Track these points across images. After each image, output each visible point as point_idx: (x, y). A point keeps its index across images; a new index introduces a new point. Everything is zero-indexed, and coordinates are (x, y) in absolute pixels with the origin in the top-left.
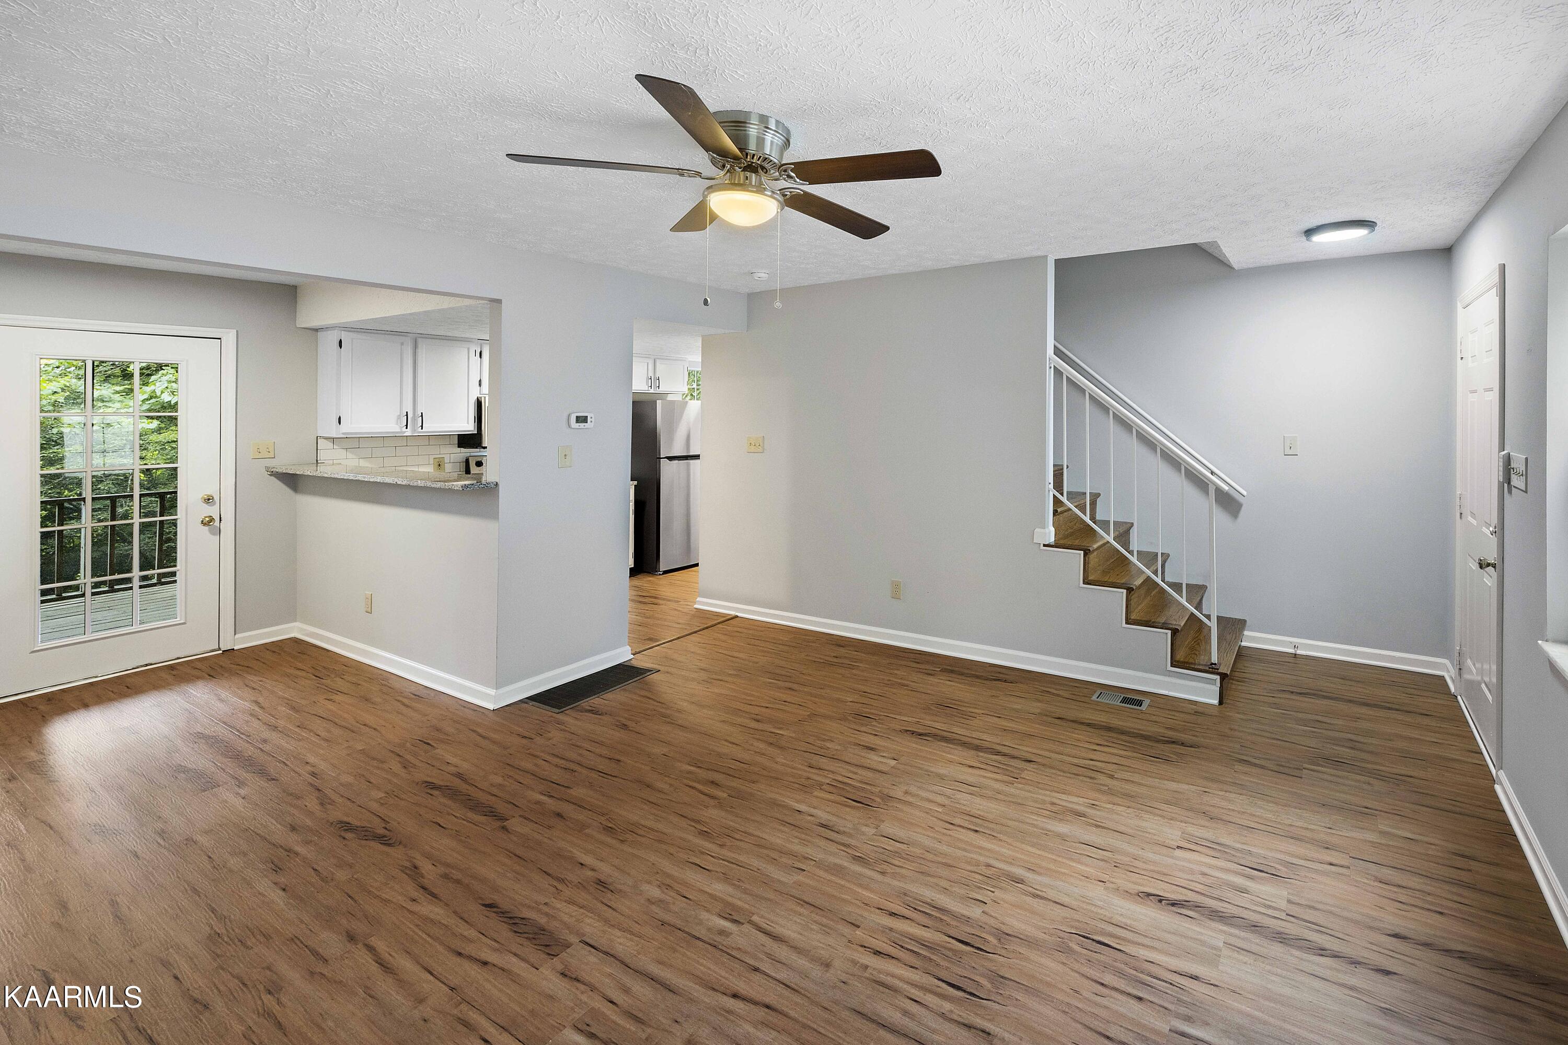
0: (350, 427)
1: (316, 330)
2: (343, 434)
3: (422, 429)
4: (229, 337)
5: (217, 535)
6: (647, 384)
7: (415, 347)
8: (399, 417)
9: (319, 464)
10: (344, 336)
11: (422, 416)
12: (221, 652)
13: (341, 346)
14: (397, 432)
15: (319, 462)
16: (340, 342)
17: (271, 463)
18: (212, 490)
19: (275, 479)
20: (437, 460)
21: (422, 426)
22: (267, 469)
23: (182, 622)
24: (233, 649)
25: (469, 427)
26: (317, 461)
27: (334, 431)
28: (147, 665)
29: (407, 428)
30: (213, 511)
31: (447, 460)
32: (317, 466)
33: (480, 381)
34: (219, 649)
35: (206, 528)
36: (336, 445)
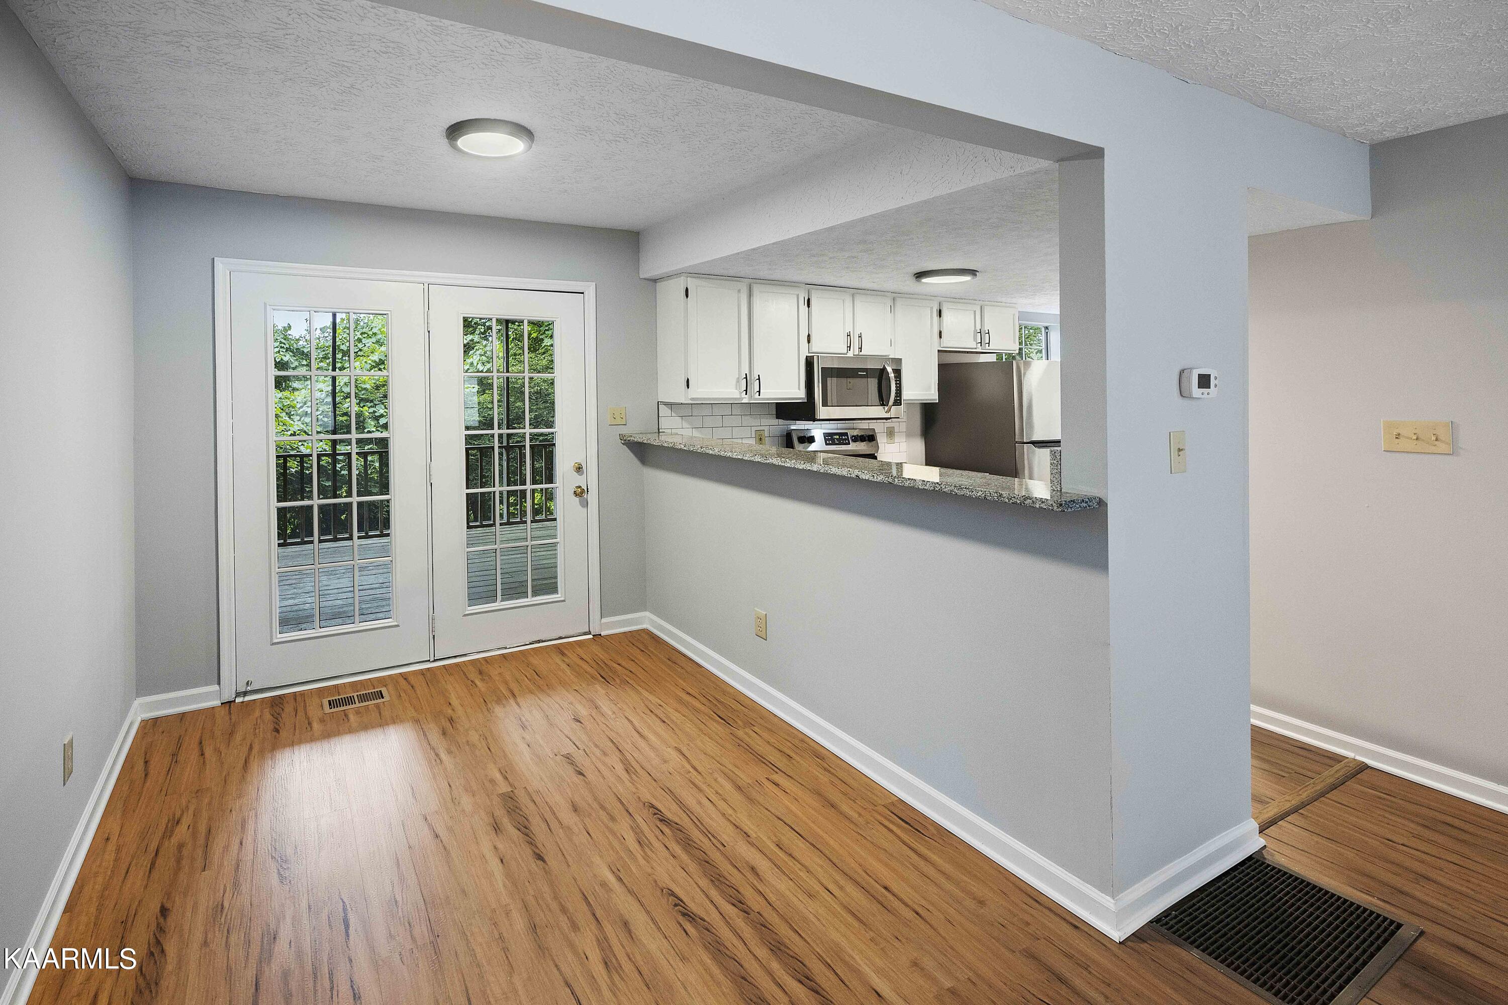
0: (699, 391)
1: (655, 281)
2: (692, 399)
3: (759, 395)
4: (590, 290)
5: (585, 507)
6: (975, 339)
7: (750, 295)
8: (738, 381)
9: (660, 434)
10: (692, 283)
11: (759, 379)
12: (591, 636)
13: (687, 296)
14: (736, 399)
15: (660, 431)
16: (687, 290)
17: (625, 431)
18: (580, 459)
19: (627, 449)
20: (758, 433)
21: (759, 392)
22: (622, 437)
23: (562, 599)
24: (600, 635)
25: (798, 393)
26: (659, 429)
27: (680, 396)
28: (539, 642)
29: (746, 394)
30: (580, 481)
31: (766, 434)
32: (659, 435)
33: (809, 336)
34: (589, 633)
35: (577, 499)
36: (675, 412)
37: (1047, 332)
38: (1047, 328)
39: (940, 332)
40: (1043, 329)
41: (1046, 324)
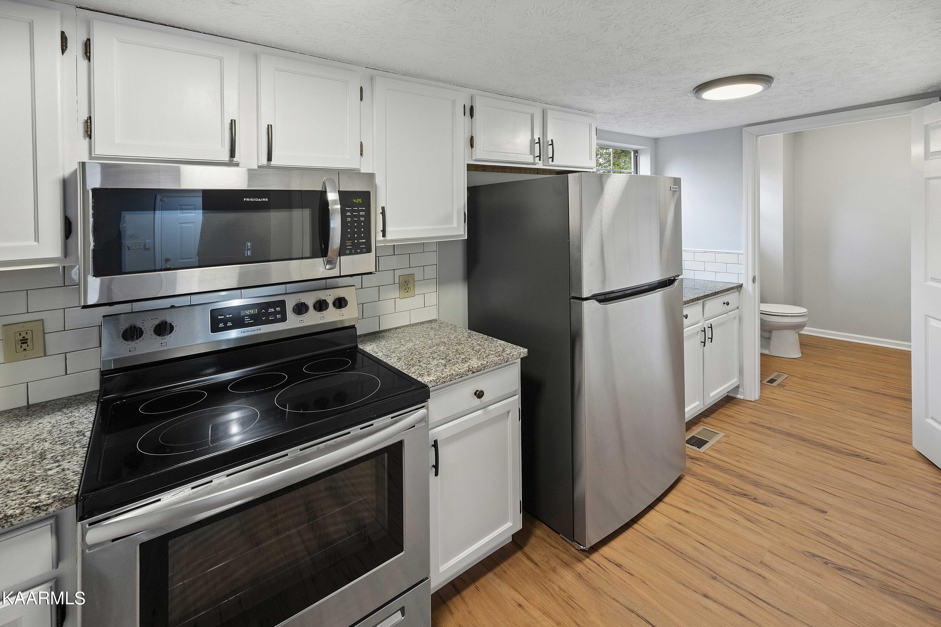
6: (532, 151)
37: (637, 156)
38: (636, 152)
39: (472, 139)
40: (632, 153)
41: (636, 147)
